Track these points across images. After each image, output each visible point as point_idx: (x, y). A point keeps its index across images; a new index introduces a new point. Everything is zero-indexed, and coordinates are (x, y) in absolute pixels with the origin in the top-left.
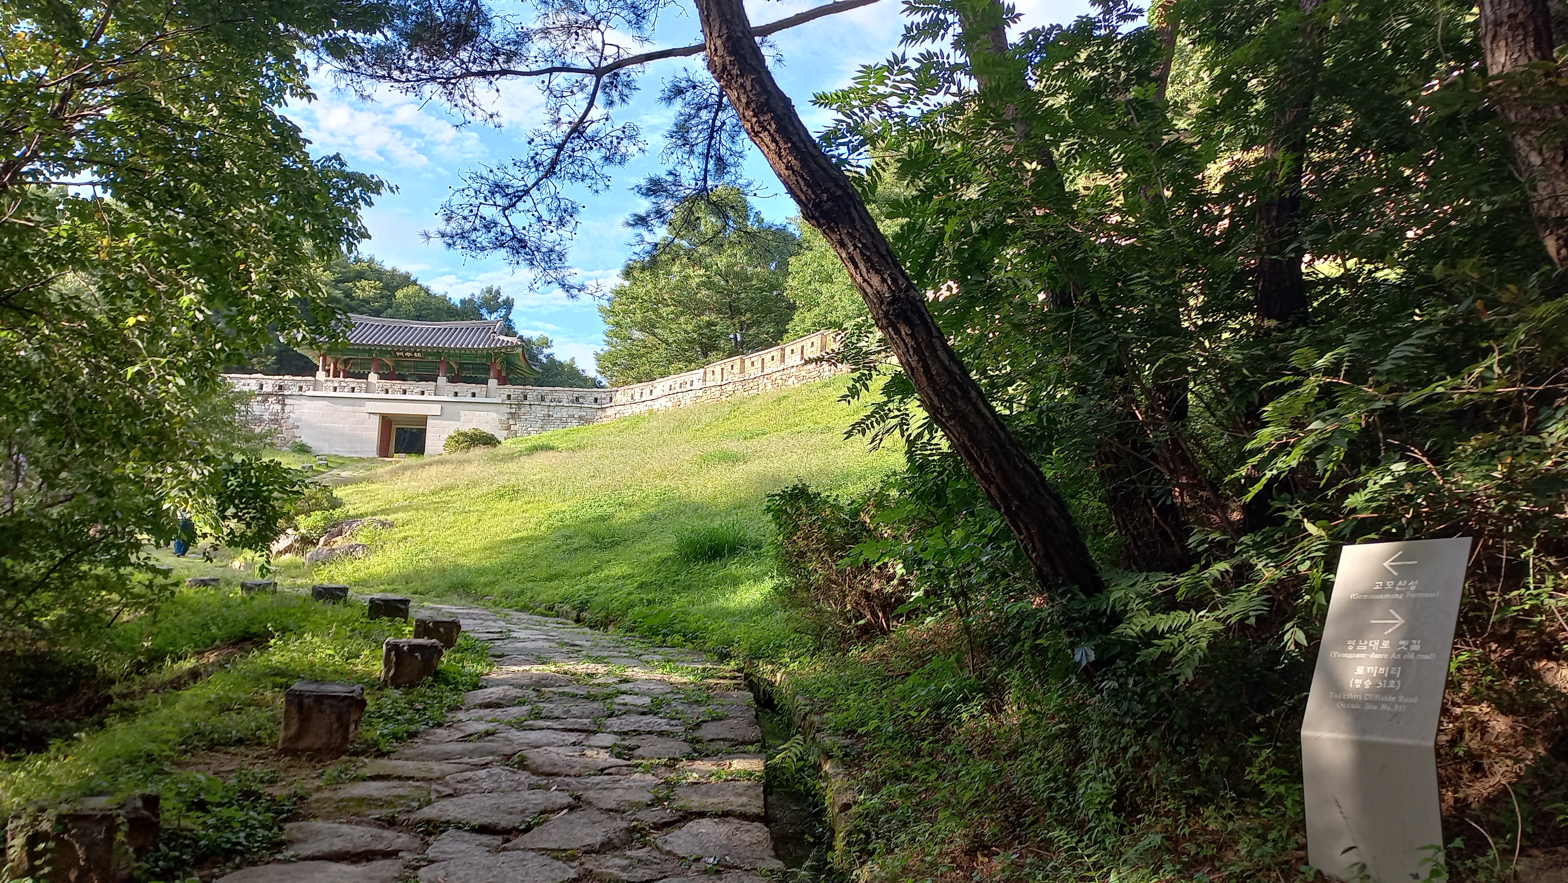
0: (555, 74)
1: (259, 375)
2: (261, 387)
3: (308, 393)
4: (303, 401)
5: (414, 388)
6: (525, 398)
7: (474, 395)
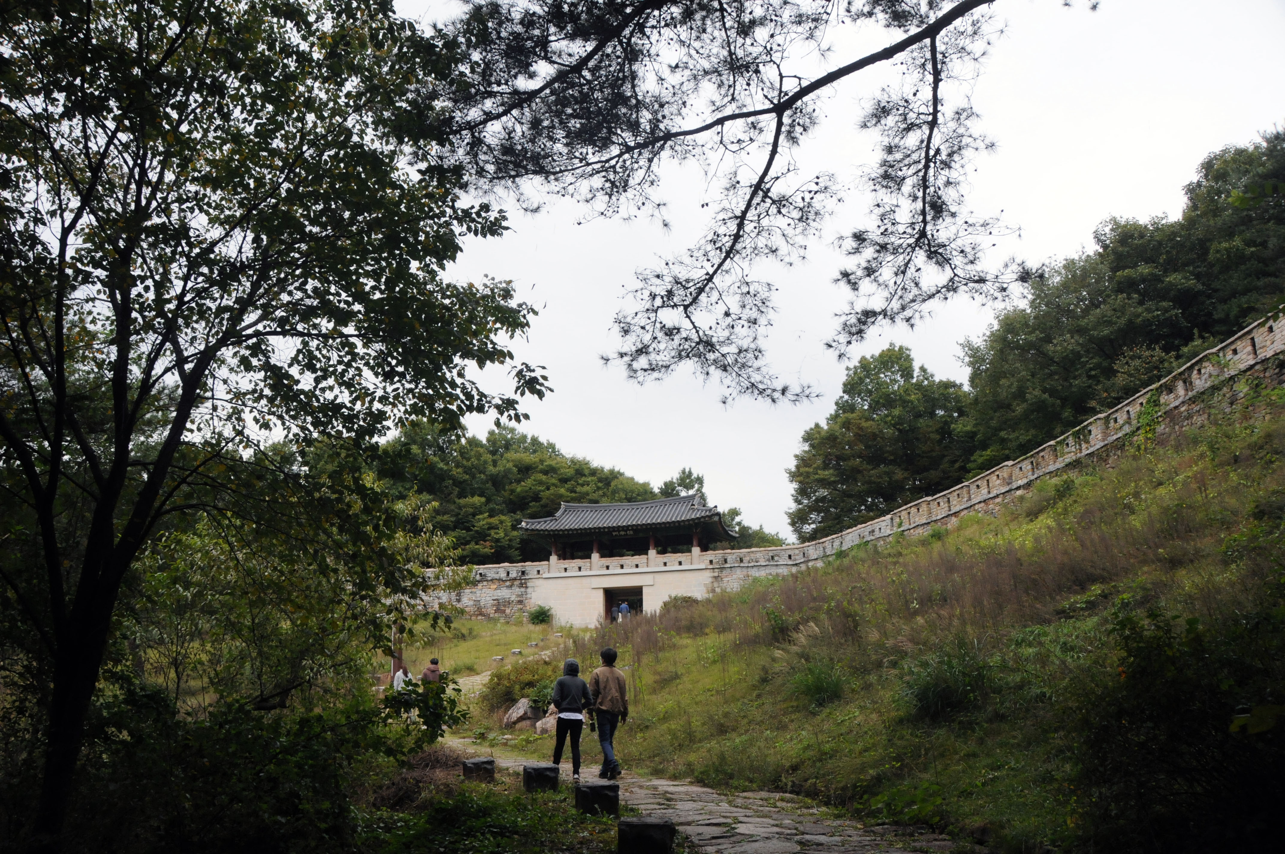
0: (728, 124)
1: (506, 564)
2: (508, 573)
3: (545, 576)
4: (541, 581)
5: (629, 561)
6: (726, 561)
7: (680, 563)
